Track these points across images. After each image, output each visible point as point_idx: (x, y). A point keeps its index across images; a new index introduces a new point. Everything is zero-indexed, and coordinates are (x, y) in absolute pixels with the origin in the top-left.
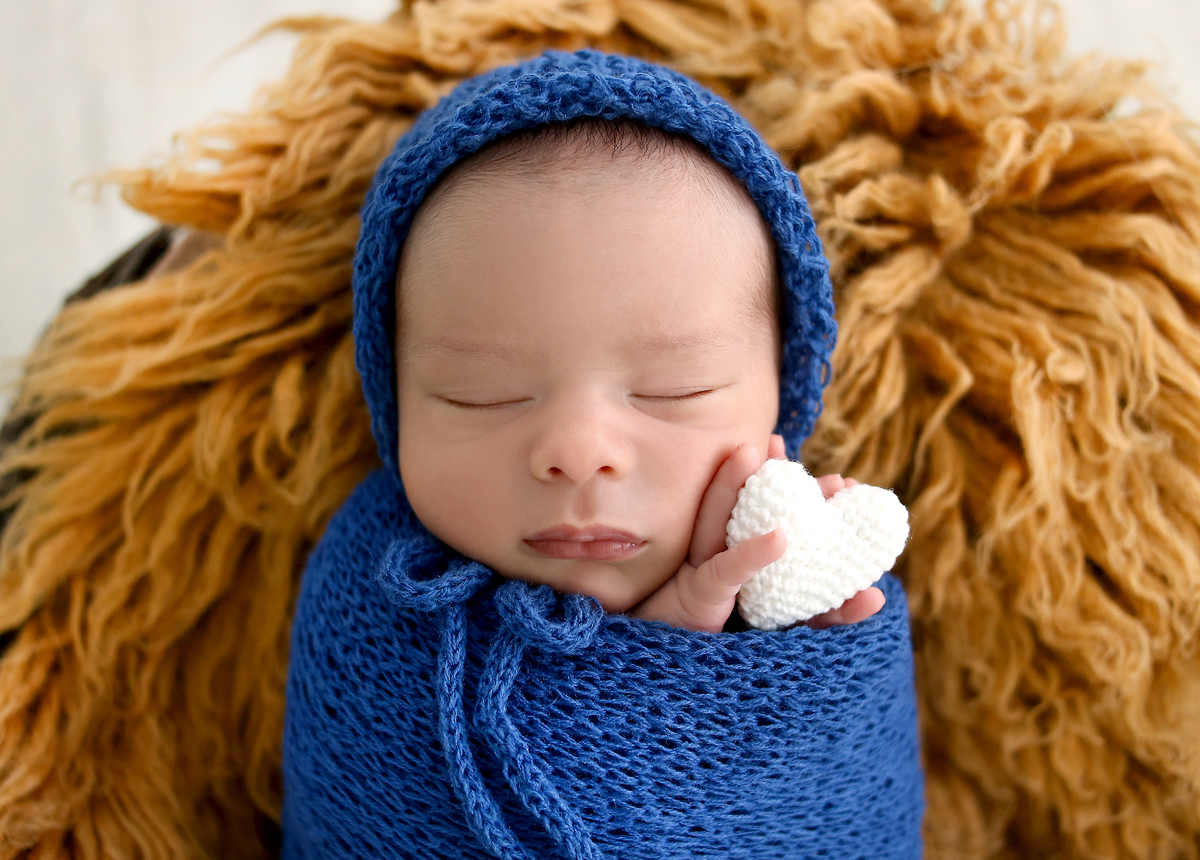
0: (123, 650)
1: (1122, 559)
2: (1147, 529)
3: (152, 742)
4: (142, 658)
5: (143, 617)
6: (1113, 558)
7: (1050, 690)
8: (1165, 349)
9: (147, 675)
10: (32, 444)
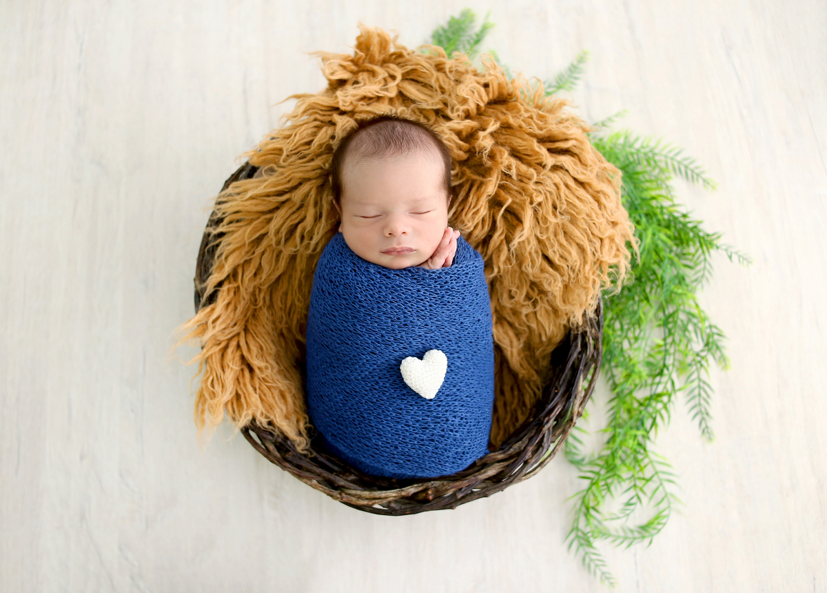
0: (255, 287)
1: (553, 253)
2: (561, 245)
3: (264, 315)
4: (260, 290)
5: (261, 279)
6: (550, 254)
7: (535, 295)
8: (567, 192)
9: (262, 295)
10: (223, 226)
